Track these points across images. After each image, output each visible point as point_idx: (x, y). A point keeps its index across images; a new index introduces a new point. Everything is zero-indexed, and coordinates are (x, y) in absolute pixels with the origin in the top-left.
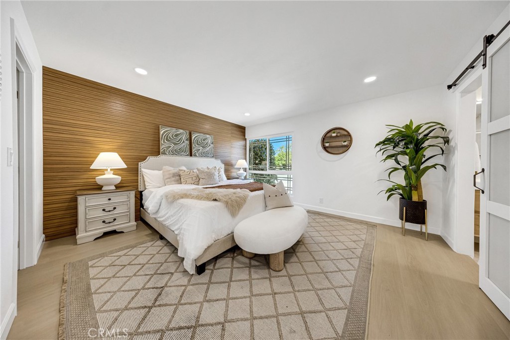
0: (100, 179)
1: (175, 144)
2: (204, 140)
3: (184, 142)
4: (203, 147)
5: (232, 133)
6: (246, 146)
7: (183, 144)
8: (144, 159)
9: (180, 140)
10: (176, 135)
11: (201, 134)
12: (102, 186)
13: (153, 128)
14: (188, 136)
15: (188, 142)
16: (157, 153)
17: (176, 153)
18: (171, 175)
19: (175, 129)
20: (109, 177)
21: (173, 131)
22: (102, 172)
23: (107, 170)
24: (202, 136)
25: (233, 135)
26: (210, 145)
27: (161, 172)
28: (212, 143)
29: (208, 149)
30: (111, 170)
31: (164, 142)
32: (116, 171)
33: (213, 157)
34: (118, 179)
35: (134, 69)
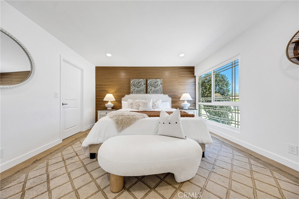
0: (106, 105)
1: (138, 87)
2: (155, 83)
3: (142, 86)
4: (155, 87)
5: (179, 74)
6: (195, 82)
7: (142, 87)
8: (123, 96)
9: (140, 85)
10: (139, 83)
11: (154, 79)
12: (107, 108)
13: (128, 81)
14: (145, 82)
15: (145, 86)
16: (129, 93)
17: (138, 92)
18: (130, 104)
19: (138, 79)
20: (110, 104)
21: (137, 80)
22: (107, 102)
23: (109, 101)
24: (154, 80)
25: (181, 75)
26: (159, 86)
27: (127, 102)
28: (161, 84)
29: (158, 88)
30: (110, 101)
31: (132, 87)
32: (112, 102)
33: (162, 93)
34: (112, 105)
35: (106, 55)
